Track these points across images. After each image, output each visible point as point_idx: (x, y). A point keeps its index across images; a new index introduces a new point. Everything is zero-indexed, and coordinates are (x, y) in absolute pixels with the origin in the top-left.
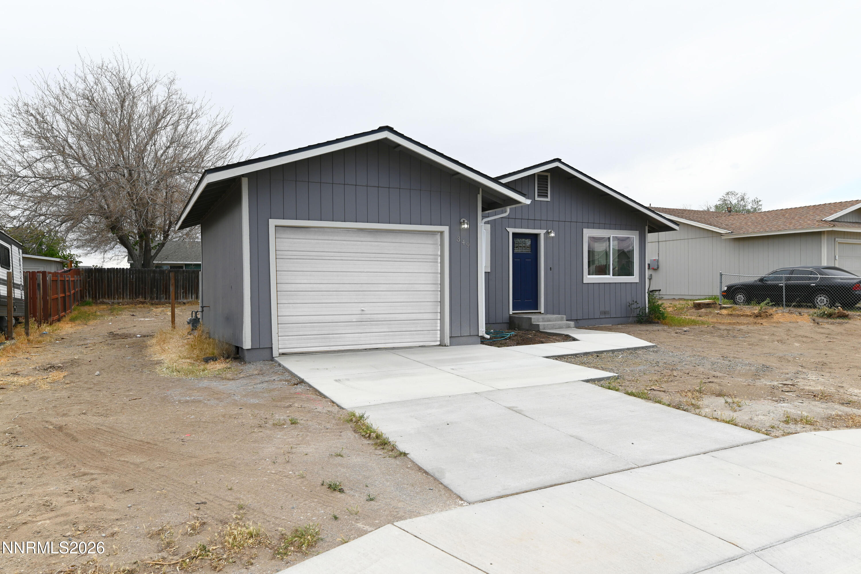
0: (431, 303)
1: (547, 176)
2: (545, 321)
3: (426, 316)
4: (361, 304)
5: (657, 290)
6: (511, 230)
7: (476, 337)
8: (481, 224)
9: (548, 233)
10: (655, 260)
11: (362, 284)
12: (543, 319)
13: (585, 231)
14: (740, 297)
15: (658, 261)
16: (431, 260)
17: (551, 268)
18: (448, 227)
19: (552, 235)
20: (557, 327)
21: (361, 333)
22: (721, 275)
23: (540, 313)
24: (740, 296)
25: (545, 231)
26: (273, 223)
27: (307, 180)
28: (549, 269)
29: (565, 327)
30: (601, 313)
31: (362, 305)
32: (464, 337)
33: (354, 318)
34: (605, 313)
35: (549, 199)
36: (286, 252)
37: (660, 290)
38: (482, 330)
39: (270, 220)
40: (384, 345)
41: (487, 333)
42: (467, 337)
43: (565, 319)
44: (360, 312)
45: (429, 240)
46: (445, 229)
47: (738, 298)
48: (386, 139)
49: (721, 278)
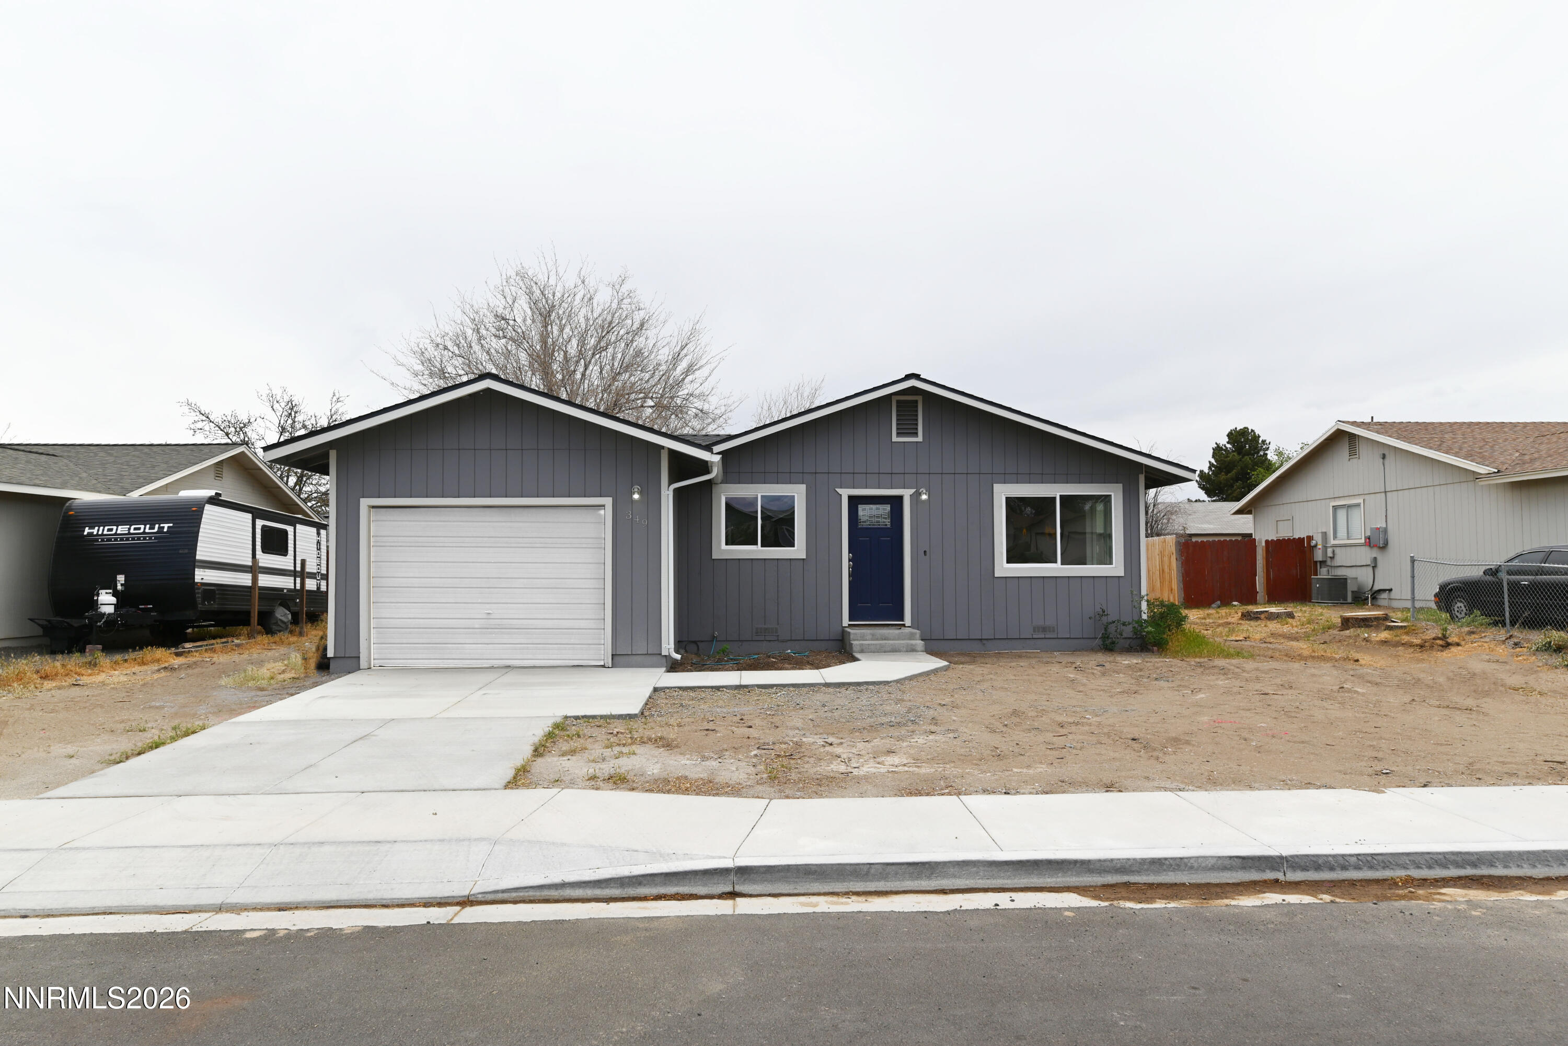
0: (593, 605)
1: (916, 402)
2: (877, 639)
3: (583, 624)
4: (486, 605)
5: (1384, 590)
6: (845, 493)
7: (659, 657)
8: (667, 492)
9: (918, 494)
10: (1378, 529)
11: (488, 578)
12: (873, 635)
13: (998, 488)
14: (1460, 606)
15: (1385, 531)
16: (589, 546)
17: (925, 552)
18: (611, 499)
19: (924, 497)
20: (889, 649)
21: (488, 644)
22: (1413, 561)
23: (904, 625)
24: (1459, 604)
25: (914, 490)
26: (365, 503)
27: (425, 448)
28: (920, 553)
29: (905, 649)
30: (1036, 629)
31: (488, 606)
32: (638, 656)
33: (477, 623)
34: (1044, 629)
35: (920, 439)
36: (381, 538)
37: (1390, 590)
38: (668, 645)
39: (361, 499)
40: (521, 661)
41: (677, 651)
42: (643, 656)
43: (918, 636)
44: (485, 616)
45: (587, 516)
46: (608, 501)
47: (1456, 609)
48: (488, 391)
49: (1413, 567)
